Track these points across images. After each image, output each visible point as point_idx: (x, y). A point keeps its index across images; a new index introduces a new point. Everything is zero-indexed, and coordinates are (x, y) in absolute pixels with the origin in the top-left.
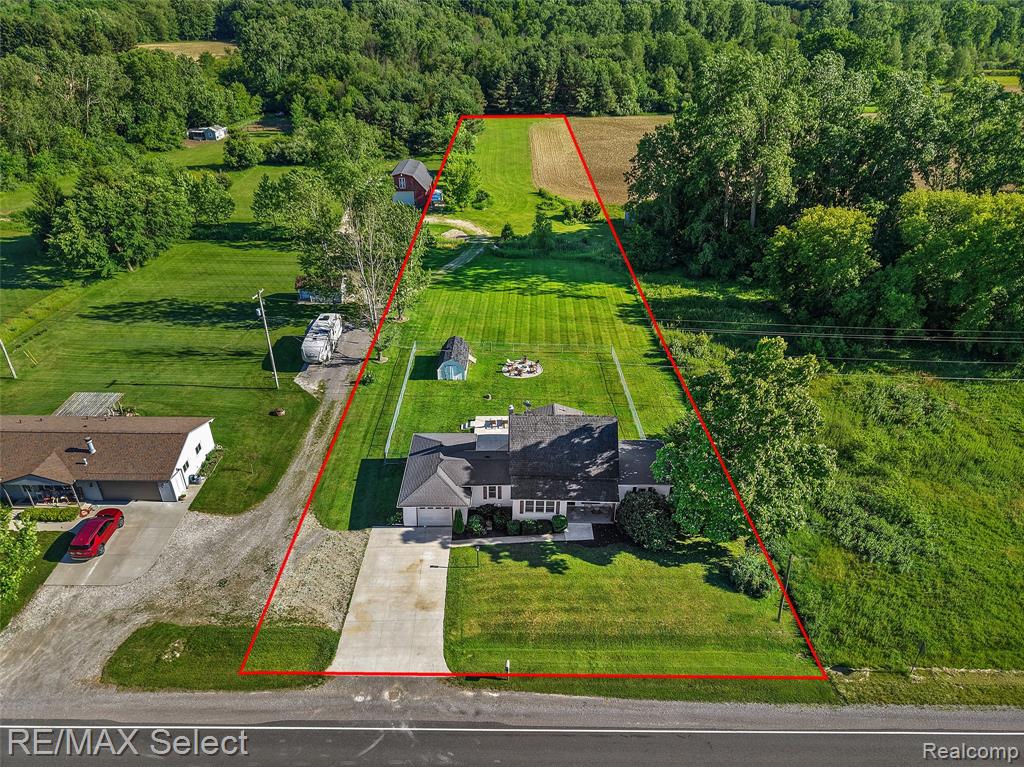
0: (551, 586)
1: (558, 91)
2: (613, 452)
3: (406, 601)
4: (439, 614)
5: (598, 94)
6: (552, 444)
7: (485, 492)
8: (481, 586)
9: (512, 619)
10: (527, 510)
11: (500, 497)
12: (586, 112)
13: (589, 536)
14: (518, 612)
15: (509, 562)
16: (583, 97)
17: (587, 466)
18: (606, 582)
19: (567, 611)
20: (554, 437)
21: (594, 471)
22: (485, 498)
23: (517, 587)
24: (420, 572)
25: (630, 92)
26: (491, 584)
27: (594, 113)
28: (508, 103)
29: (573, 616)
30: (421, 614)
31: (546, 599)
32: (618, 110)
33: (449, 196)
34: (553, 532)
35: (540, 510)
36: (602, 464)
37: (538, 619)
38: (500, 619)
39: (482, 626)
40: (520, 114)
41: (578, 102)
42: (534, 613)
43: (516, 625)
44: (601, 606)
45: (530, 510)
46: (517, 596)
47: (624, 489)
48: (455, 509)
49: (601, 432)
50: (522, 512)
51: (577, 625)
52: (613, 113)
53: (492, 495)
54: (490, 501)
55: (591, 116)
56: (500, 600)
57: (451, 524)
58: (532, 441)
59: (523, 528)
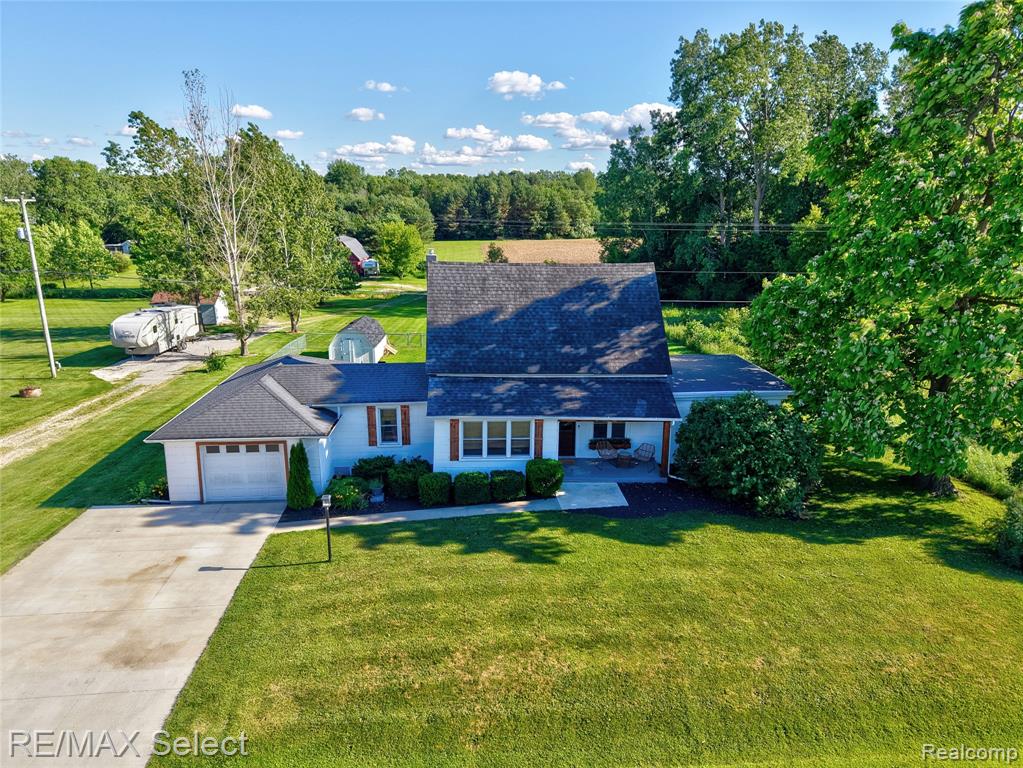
0: (533, 590)
1: (511, 215)
2: (655, 325)
3: (81, 646)
4: (177, 674)
5: (551, 215)
6: (520, 315)
7: (371, 425)
8: (327, 598)
9: (410, 674)
10: (467, 452)
11: (406, 441)
12: (540, 235)
13: (620, 500)
14: (427, 657)
15: (411, 548)
16: (537, 220)
17: (602, 353)
18: (685, 575)
19: (584, 645)
20: (524, 302)
21: (615, 362)
22: (372, 443)
23: (432, 595)
24: (165, 581)
25: (583, 216)
26: (359, 593)
27: (549, 235)
28: (459, 226)
29: (607, 658)
31: (518, 617)
32: (573, 232)
33: (385, 258)
34: (531, 496)
35: (497, 450)
36: (633, 348)
37: (492, 671)
38: (372, 678)
40: (472, 238)
41: (532, 224)
42: (481, 654)
43: (422, 693)
44: (686, 628)
45: (473, 450)
46: (431, 617)
47: (685, 401)
48: (292, 442)
49: (624, 291)
50: (454, 457)
51: (624, 682)
52: (568, 236)
53: (389, 434)
54: (383, 449)
55: (544, 238)
56: (377, 626)
57: (285, 496)
58: (477, 308)
59: (458, 491)
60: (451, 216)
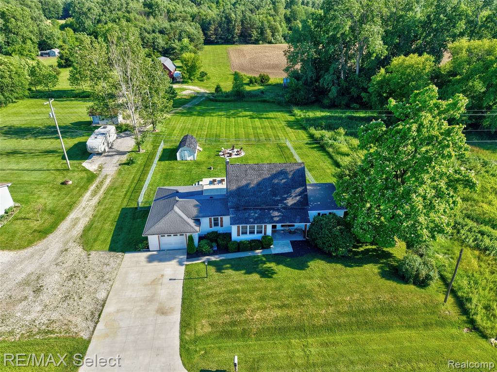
0: (266, 288)
1: (242, 32)
2: (304, 188)
3: (148, 308)
4: (176, 317)
5: (262, 32)
6: (259, 184)
7: (210, 222)
8: (210, 292)
9: (236, 317)
10: (242, 233)
11: (222, 226)
12: (256, 42)
13: (289, 249)
14: (240, 312)
15: (230, 272)
16: (255, 34)
17: (285, 199)
18: (308, 282)
19: (280, 307)
20: (260, 179)
21: (290, 202)
22: (211, 227)
23: (238, 291)
24: (161, 284)
25: (278, 31)
26: (218, 290)
27: (261, 42)
28: (216, 38)
29: (286, 311)
30: (161, 319)
31: (262, 299)
32: (273, 40)
34: (263, 248)
35: (252, 232)
36: (296, 196)
37: (257, 316)
38: (227, 318)
39: (212, 325)
40: (222, 44)
41: (252, 36)
42: (254, 311)
43: (240, 322)
44: (307, 301)
45: (244, 233)
46: (239, 298)
47: (312, 214)
48: (188, 234)
49: (293, 175)
50: (238, 235)
51: (290, 318)
52: (270, 43)
53: (216, 224)
54: (214, 229)
55: (259, 44)
56: (225, 302)
57: (186, 247)
58: (244, 183)
59: (241, 247)
60: (211, 32)
